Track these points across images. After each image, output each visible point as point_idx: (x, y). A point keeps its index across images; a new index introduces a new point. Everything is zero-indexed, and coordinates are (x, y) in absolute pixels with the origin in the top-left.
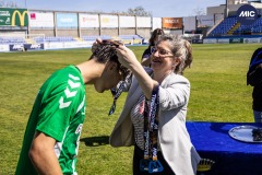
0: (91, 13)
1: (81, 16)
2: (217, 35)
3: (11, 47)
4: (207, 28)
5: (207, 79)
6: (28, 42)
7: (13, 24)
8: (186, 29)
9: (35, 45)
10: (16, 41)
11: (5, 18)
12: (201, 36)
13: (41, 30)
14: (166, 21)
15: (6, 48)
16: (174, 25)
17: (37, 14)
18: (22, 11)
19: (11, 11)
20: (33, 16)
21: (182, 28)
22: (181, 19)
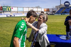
0: (26, 8)
1: (24, 8)
2: (58, 13)
3: (7, 16)
4: (55, 11)
5: (55, 24)
6: (11, 14)
7: (7, 10)
8: (50, 11)
9: (13, 15)
10: (8, 14)
11: (5, 9)
12: (54, 13)
13: (14, 12)
14: (45, 9)
15: (6, 16)
16: (47, 10)
17: (13, 8)
18: (9, 7)
19: (7, 7)
20: (12, 8)
21: (49, 11)
22: (49, 9)
